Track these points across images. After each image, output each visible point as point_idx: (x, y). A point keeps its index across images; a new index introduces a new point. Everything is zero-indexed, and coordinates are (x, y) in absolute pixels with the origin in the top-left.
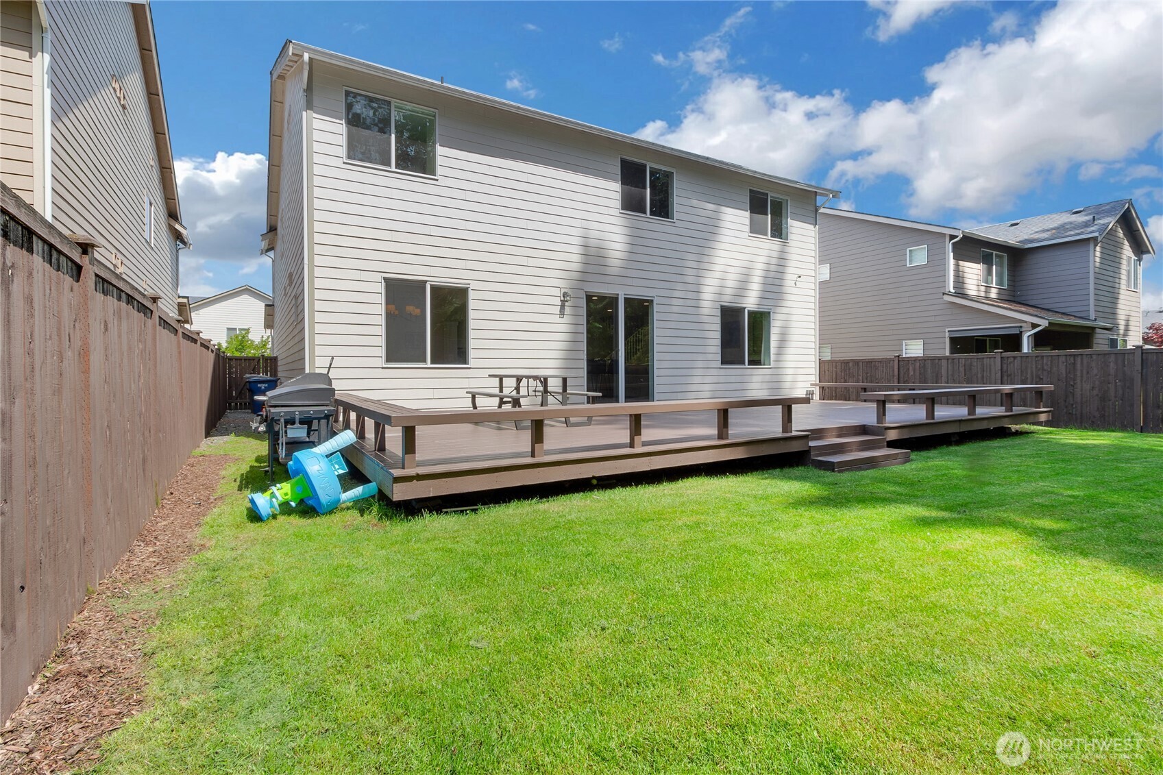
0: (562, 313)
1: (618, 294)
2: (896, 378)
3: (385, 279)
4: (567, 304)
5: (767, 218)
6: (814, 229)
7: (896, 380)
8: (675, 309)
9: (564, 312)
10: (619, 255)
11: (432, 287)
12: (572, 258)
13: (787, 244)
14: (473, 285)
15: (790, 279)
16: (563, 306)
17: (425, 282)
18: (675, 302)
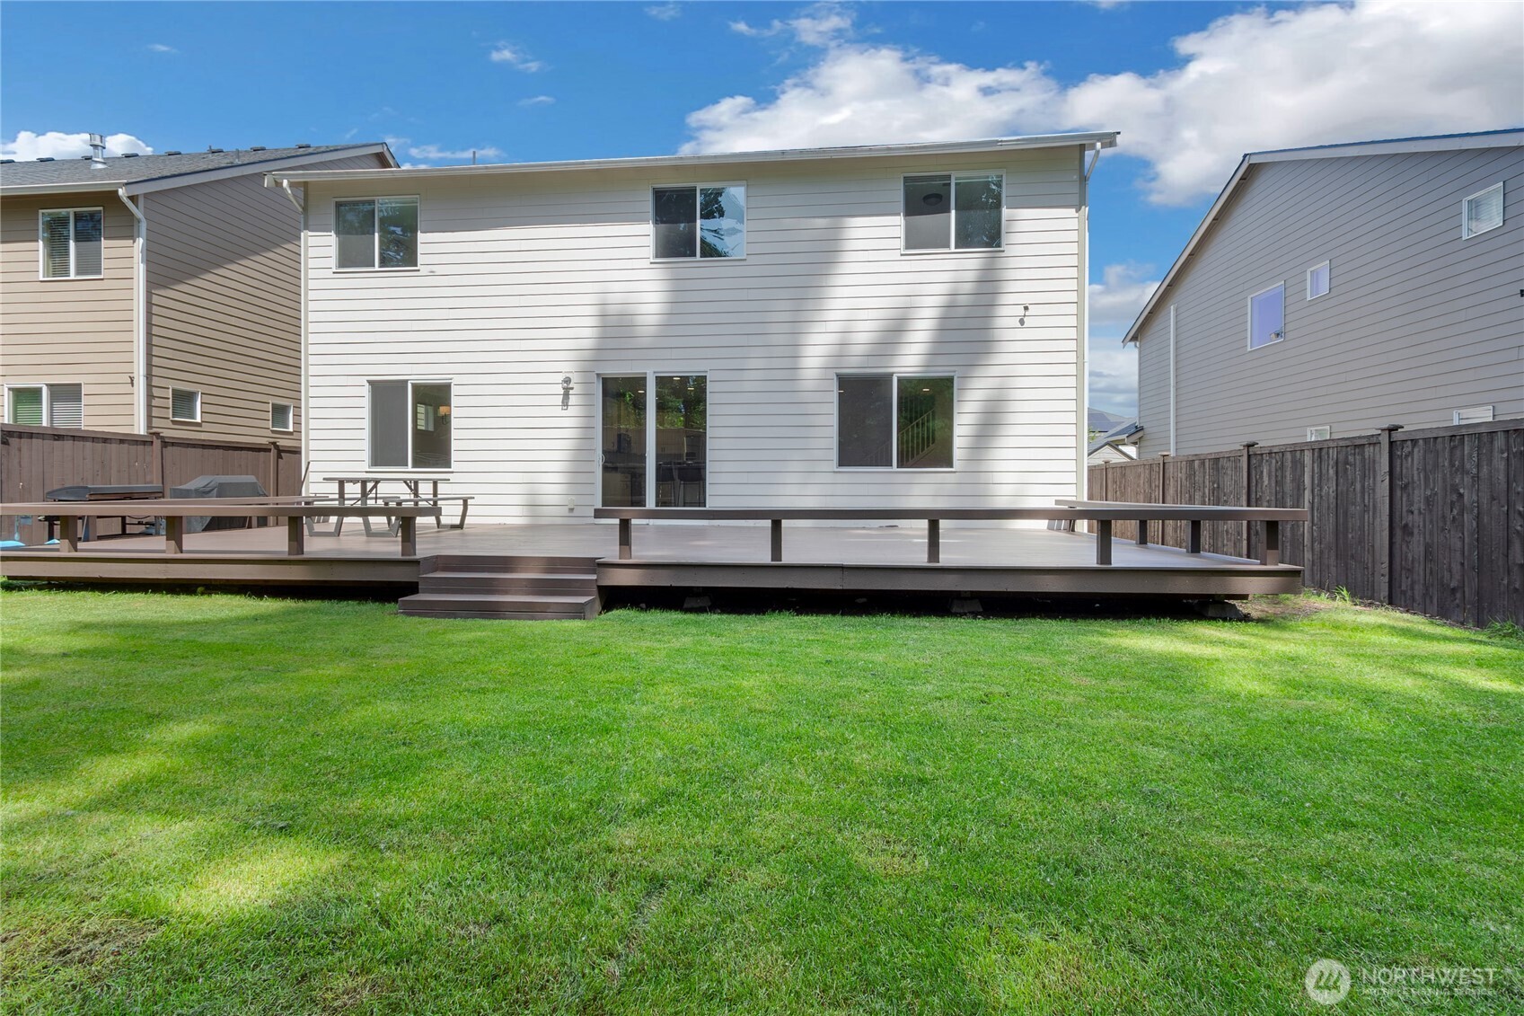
0: (565, 404)
1: (646, 373)
2: (1244, 498)
3: (369, 382)
4: (571, 392)
5: (949, 217)
6: (1077, 215)
7: (1245, 503)
8: (747, 386)
9: (567, 403)
10: (653, 320)
11: (414, 386)
12: (584, 331)
13: (1003, 254)
14: (456, 380)
15: (1007, 314)
16: (566, 395)
17: (406, 381)
18: (747, 375)
